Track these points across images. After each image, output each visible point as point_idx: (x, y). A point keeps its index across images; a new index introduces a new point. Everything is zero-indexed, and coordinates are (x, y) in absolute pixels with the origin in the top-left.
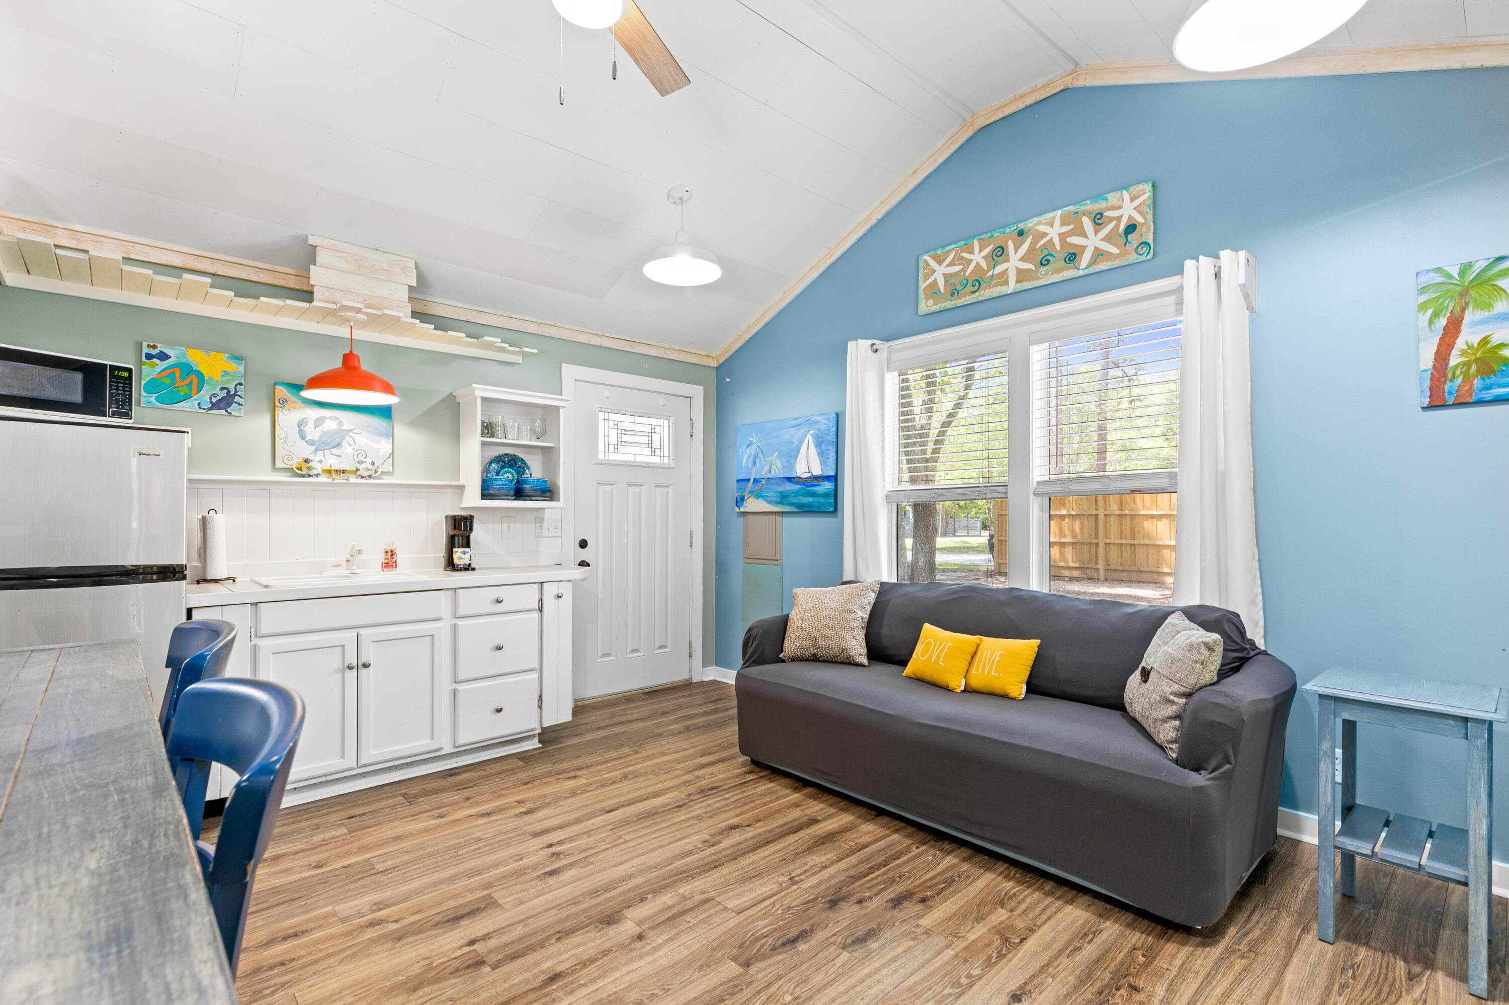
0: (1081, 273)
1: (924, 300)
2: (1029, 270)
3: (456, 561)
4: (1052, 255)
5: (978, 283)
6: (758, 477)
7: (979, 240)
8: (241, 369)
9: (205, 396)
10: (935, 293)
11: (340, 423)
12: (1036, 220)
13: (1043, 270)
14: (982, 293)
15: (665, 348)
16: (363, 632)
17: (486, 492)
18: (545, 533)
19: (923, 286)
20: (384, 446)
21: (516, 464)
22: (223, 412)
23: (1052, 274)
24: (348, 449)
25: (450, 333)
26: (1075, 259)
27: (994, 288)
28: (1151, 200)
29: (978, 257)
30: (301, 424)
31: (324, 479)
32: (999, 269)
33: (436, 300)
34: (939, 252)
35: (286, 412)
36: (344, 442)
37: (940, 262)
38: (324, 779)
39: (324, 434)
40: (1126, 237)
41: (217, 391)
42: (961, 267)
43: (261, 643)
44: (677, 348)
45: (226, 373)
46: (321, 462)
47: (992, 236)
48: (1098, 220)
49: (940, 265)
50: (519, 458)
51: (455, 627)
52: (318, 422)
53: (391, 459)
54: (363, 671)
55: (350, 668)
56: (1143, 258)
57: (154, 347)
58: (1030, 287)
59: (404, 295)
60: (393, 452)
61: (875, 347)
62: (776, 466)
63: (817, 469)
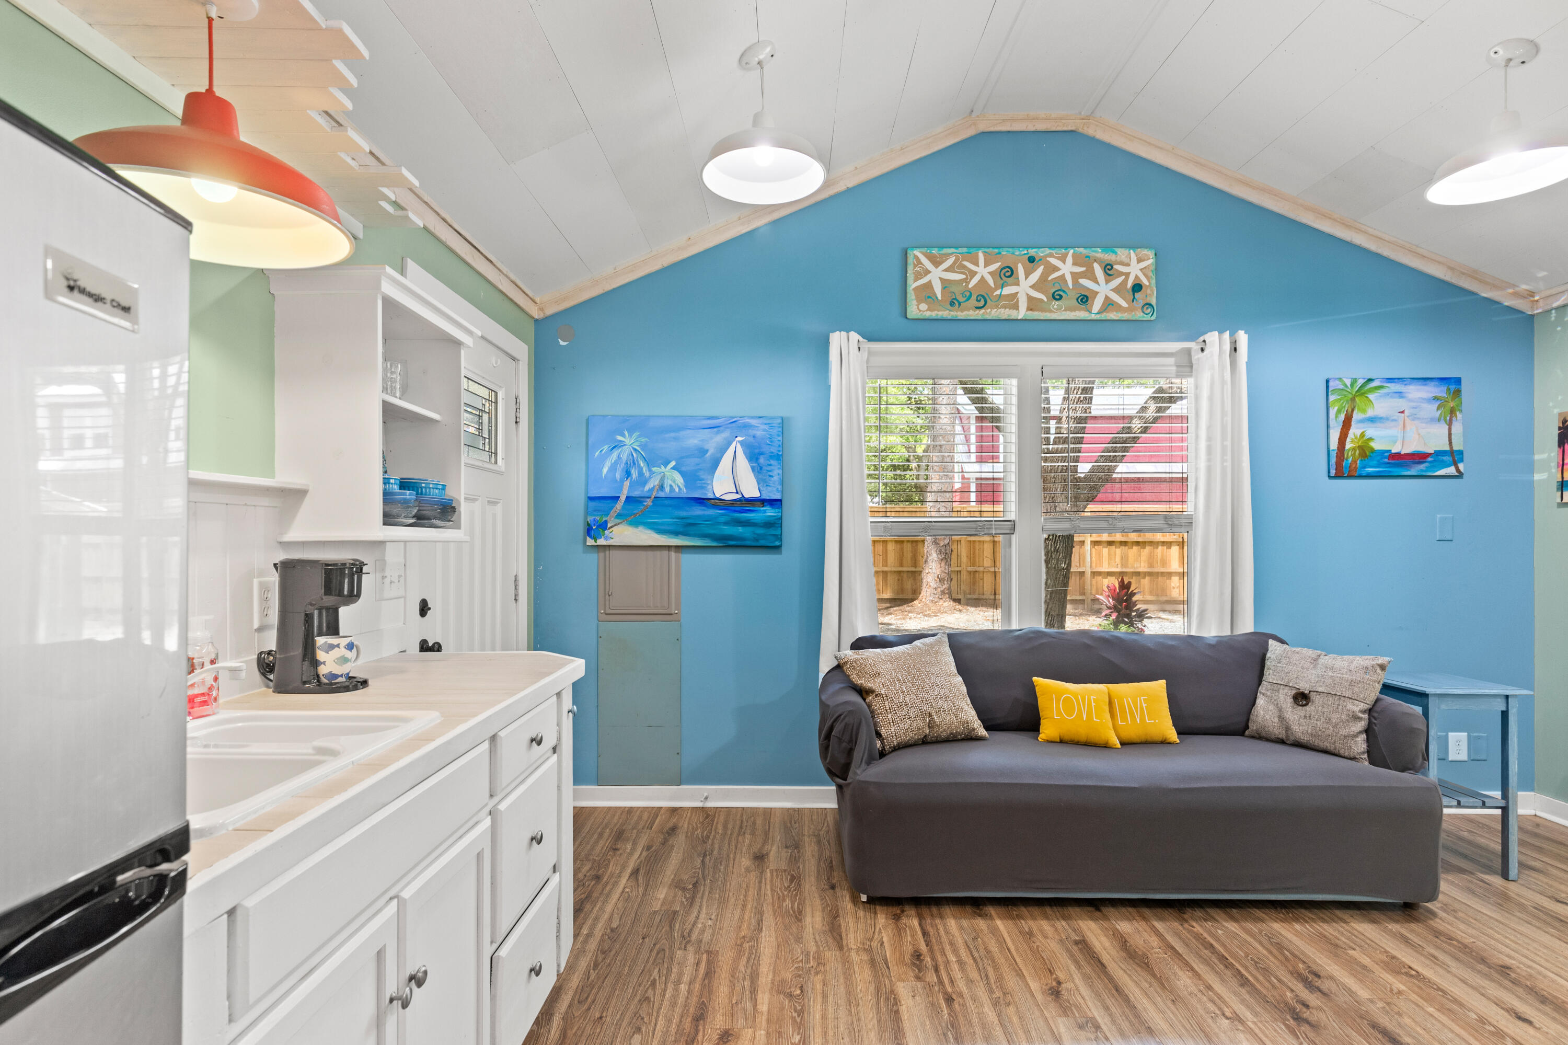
0: (1093, 317)
1: (915, 302)
2: (1041, 300)
3: (328, 668)
4: (1064, 291)
5: (983, 300)
6: (635, 494)
7: (984, 253)
10: (929, 297)
12: (1048, 251)
13: (1055, 304)
14: (987, 311)
17: (389, 509)
19: (912, 285)
23: (1065, 310)
25: (349, 133)
26: (1087, 301)
27: (1003, 310)
28: (1154, 267)
29: (984, 271)
32: (1007, 290)
34: (934, 251)
37: (937, 264)
40: (1134, 294)
42: (963, 276)
44: (513, 277)
47: (999, 253)
48: (1108, 269)
49: (937, 267)
56: (1148, 317)
58: (1042, 318)
62: (675, 482)
63: (751, 490)
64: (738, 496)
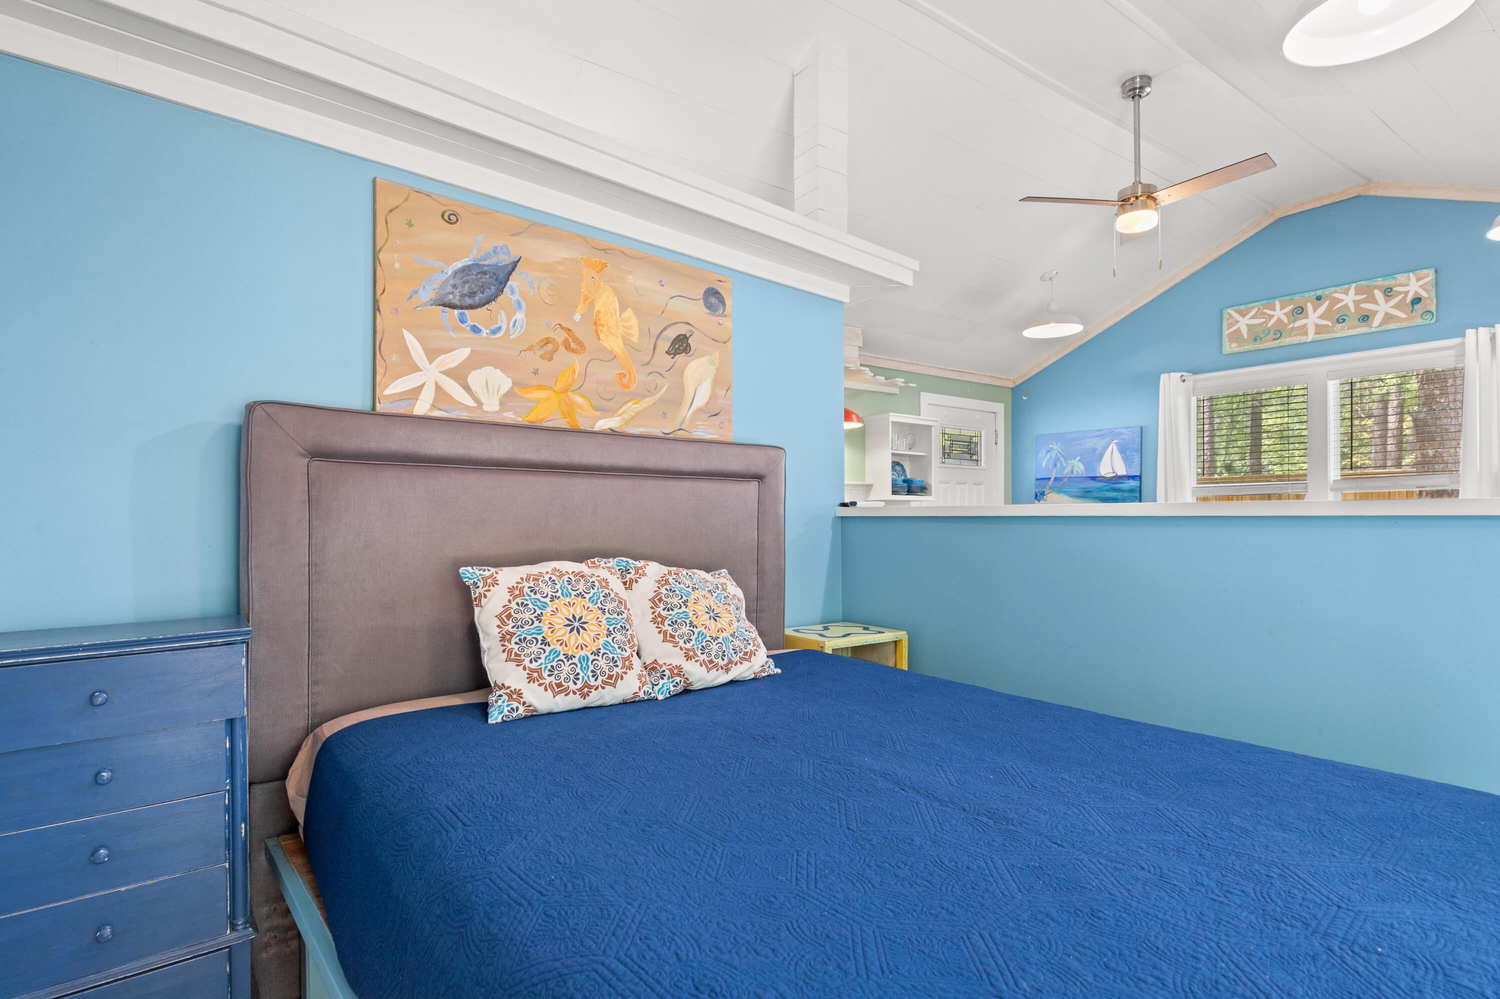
0: (1373, 330)
1: (1228, 343)
2: (1327, 326)
4: (1347, 316)
5: (1279, 333)
6: (1059, 476)
7: (1281, 302)
10: (1238, 338)
12: (1332, 289)
13: (1339, 326)
14: (1283, 340)
15: (981, 375)
19: (1226, 332)
21: (902, 468)
23: (1348, 329)
25: (879, 377)
26: (1368, 319)
27: (1295, 338)
28: (1434, 282)
29: (1279, 313)
32: (1298, 324)
34: (1242, 307)
37: (1243, 315)
40: (1413, 307)
42: (1264, 320)
44: (989, 374)
47: (1292, 299)
48: (1388, 292)
49: (1243, 318)
50: (903, 464)
56: (1427, 322)
58: (1328, 338)
59: (857, 351)
61: (1183, 378)
62: (1079, 468)
63: (1122, 471)
64: (1114, 475)
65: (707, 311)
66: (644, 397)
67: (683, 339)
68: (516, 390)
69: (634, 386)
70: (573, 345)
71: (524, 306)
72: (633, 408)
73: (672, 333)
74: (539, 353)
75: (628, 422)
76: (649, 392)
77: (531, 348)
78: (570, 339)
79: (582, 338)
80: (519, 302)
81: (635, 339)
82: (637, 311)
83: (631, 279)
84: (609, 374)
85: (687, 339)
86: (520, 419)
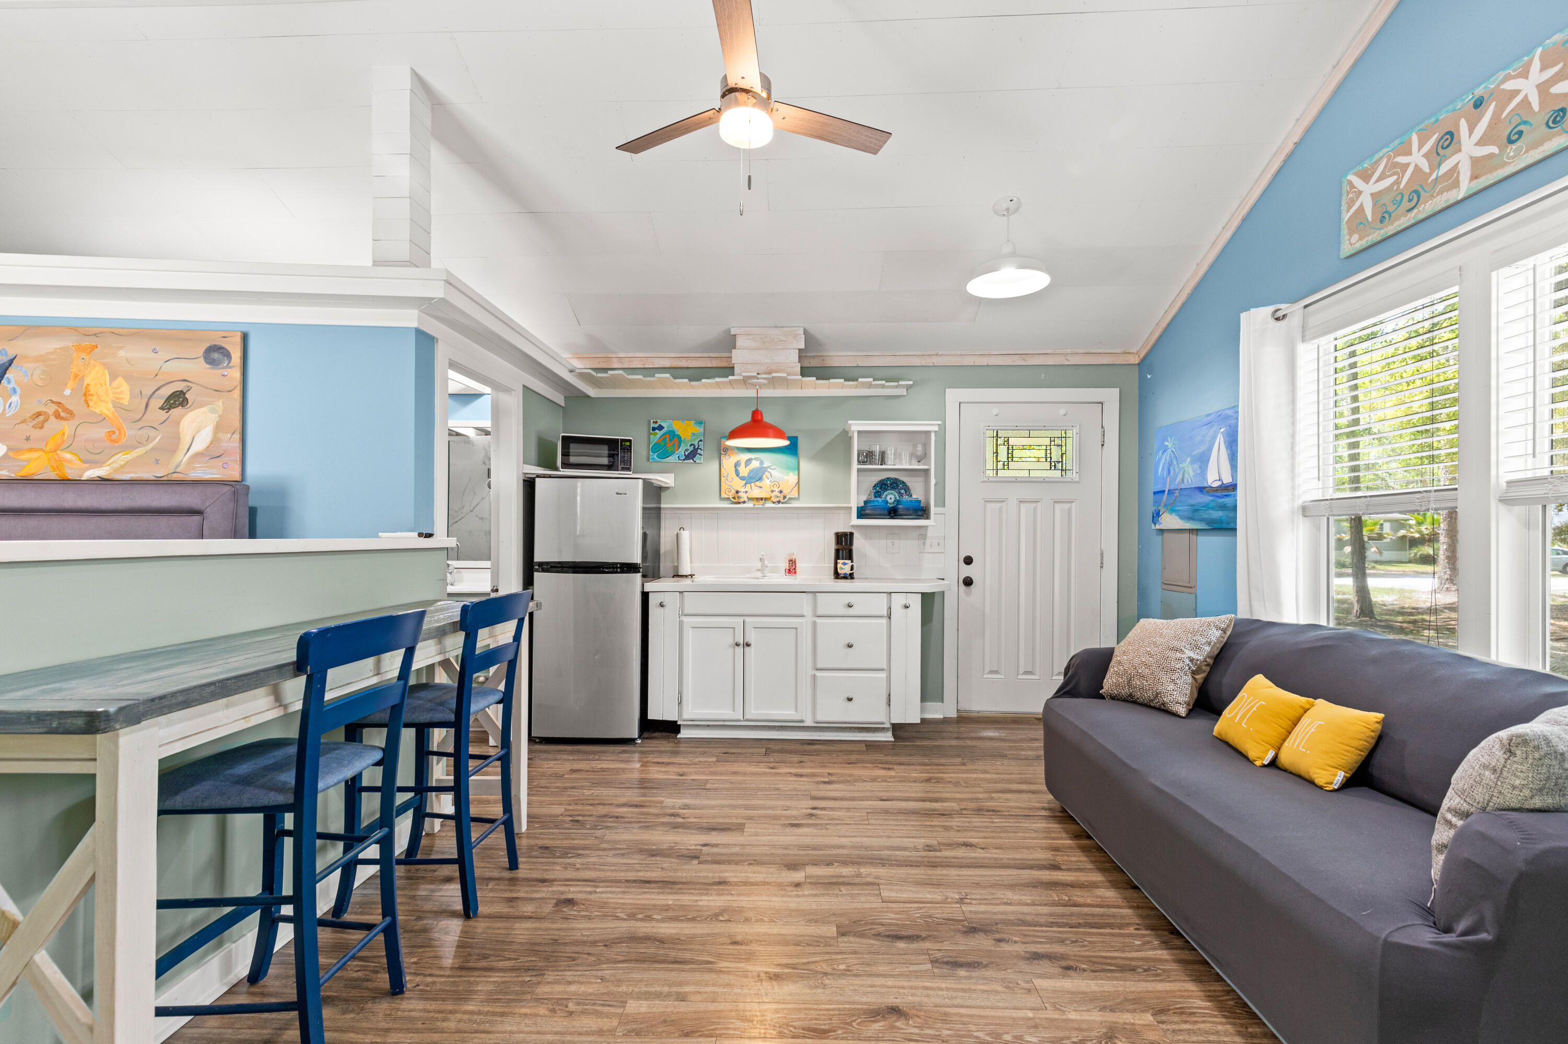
1: (1347, 237)
2: (1491, 156)
3: (839, 571)
4: (1525, 123)
5: (1416, 196)
6: (1172, 487)
7: (1419, 131)
8: (702, 430)
9: (681, 451)
10: (1361, 223)
11: (762, 463)
12: (1502, 75)
13: (1511, 150)
14: (1421, 209)
15: (1066, 355)
16: (747, 619)
17: (863, 512)
18: (928, 549)
19: (1346, 217)
20: (792, 478)
21: (898, 486)
22: (691, 461)
23: (1527, 151)
24: (766, 482)
25: (831, 381)
26: (1563, 117)
27: (1438, 197)
29: (1417, 158)
30: (737, 465)
31: (750, 505)
32: (1445, 167)
33: (831, 354)
34: (1367, 164)
35: (727, 457)
36: (764, 477)
37: (1367, 178)
38: (722, 723)
39: (751, 471)
41: (688, 447)
42: (1394, 178)
43: (686, 619)
44: (1082, 351)
45: (693, 434)
46: (747, 492)
49: (1367, 183)
50: (900, 481)
51: (815, 623)
52: (749, 461)
53: (797, 488)
54: (747, 649)
55: (737, 645)
57: (656, 422)
58: (1491, 182)
59: (795, 356)
60: (798, 482)
61: (1280, 314)
62: (1189, 474)
63: (1225, 476)
64: (1220, 483)
65: (208, 366)
66: (135, 448)
67: (180, 394)
68: (11, 454)
69: (123, 441)
70: (63, 414)
71: (18, 390)
72: (122, 458)
73: (167, 391)
74: (32, 424)
75: (116, 471)
76: (140, 444)
77: (24, 421)
78: (60, 410)
79: (70, 408)
80: (14, 389)
81: (126, 402)
82: (128, 378)
83: (122, 353)
84: (99, 432)
85: (184, 394)
86: (13, 475)
